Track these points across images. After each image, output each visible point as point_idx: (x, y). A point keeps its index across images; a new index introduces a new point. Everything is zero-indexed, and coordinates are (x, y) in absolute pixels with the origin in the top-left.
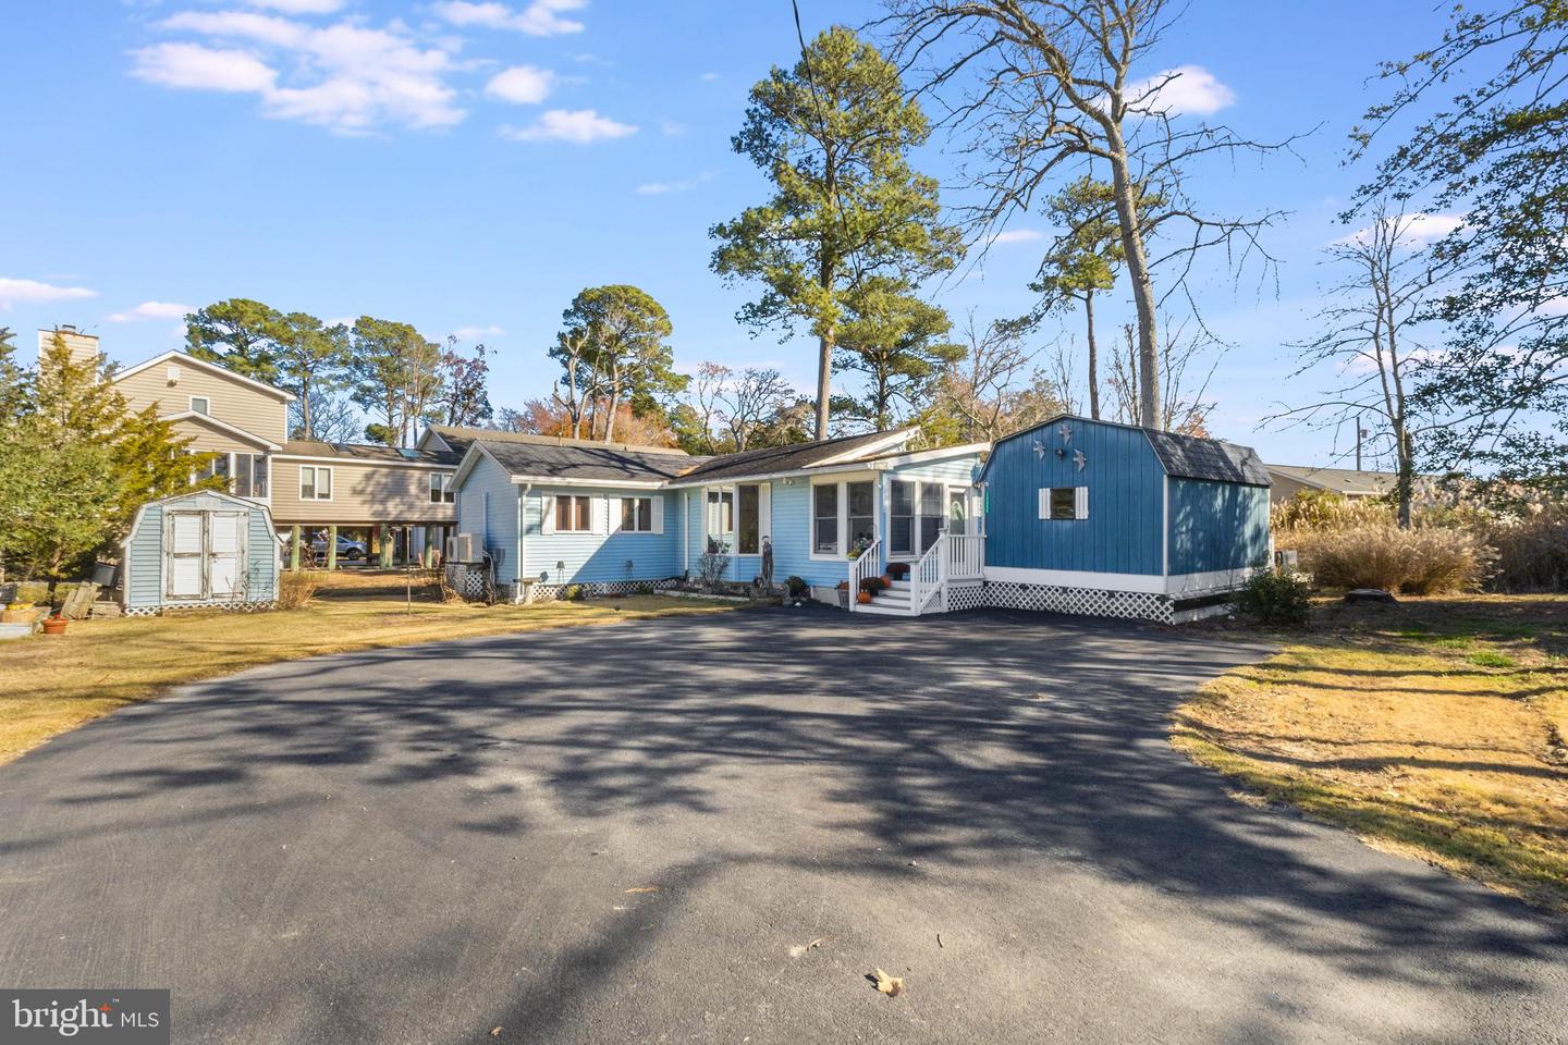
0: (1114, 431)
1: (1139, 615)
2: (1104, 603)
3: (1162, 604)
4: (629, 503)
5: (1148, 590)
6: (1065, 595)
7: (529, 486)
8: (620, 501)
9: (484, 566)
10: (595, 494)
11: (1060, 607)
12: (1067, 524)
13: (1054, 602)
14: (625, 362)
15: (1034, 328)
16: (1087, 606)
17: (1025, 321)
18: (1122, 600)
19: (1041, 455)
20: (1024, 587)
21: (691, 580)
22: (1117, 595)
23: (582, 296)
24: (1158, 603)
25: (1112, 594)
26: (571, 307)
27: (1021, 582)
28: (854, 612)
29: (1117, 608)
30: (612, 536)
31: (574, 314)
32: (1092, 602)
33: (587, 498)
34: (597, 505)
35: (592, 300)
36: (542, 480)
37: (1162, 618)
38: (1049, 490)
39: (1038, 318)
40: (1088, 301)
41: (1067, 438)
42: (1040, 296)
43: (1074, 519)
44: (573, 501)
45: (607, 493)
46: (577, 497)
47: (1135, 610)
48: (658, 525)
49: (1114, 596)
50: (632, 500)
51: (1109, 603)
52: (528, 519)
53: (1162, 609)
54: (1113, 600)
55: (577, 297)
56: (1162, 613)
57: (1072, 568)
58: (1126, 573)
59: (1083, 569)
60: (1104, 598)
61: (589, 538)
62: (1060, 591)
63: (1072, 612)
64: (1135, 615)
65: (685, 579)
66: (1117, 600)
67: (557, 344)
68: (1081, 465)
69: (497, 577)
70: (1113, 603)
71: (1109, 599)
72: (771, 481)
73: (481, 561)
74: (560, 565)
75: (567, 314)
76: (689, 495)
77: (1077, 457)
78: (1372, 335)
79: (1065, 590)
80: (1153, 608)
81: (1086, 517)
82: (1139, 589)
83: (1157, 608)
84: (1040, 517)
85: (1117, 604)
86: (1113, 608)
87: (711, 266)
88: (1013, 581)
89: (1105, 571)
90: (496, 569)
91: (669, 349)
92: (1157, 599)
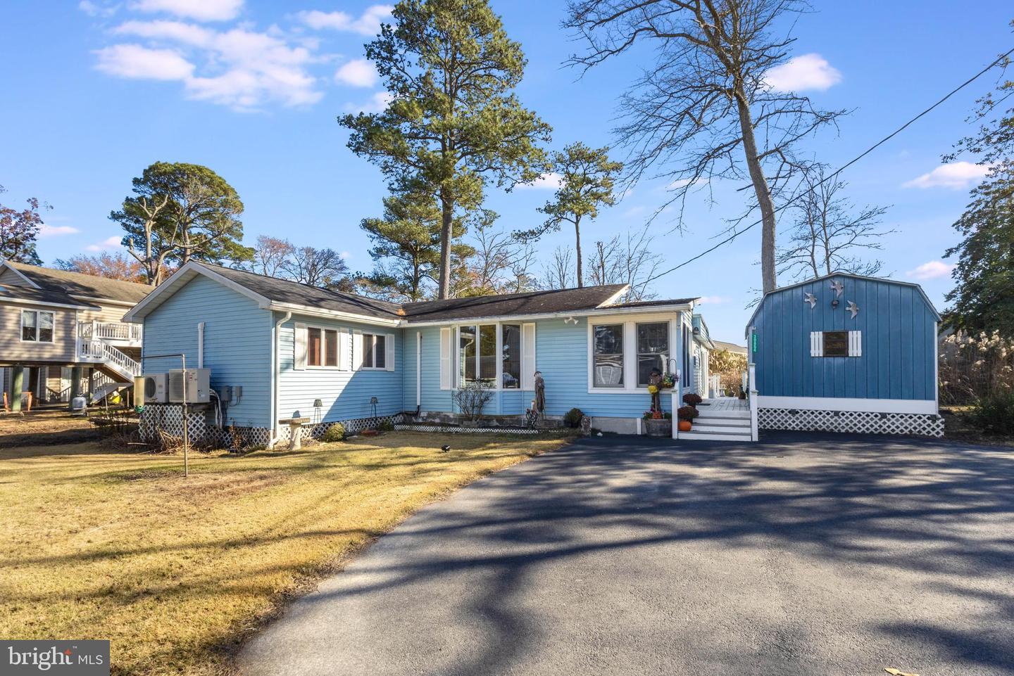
0: (886, 287)
1: (911, 431)
2: (876, 423)
3: (934, 422)
4: (368, 338)
5: (920, 412)
6: (836, 418)
7: (290, 315)
8: (362, 336)
9: (208, 408)
10: (342, 329)
11: (832, 427)
12: (839, 361)
13: (823, 424)
14: (194, 231)
15: (537, 239)
16: (860, 425)
17: (532, 233)
18: (893, 420)
19: (813, 305)
20: (794, 412)
21: (423, 414)
22: (889, 417)
23: (151, 168)
24: (929, 422)
25: (884, 416)
26: (140, 176)
27: (790, 408)
28: (678, 439)
29: (889, 427)
30: (358, 372)
31: (144, 182)
32: (864, 422)
33: (335, 332)
34: (343, 338)
35: (165, 173)
36: (300, 309)
37: (933, 433)
38: (821, 333)
39: (541, 232)
40: (577, 223)
41: (839, 291)
42: (547, 217)
43: (848, 356)
44: (323, 333)
45: (352, 326)
46: (325, 330)
47: (906, 428)
48: (390, 364)
49: (886, 417)
50: (371, 336)
51: (880, 423)
52: (282, 353)
53: (934, 426)
54: (885, 420)
55: (147, 168)
56: (933, 429)
57: (845, 396)
58: (898, 398)
59: (856, 396)
60: (876, 419)
61: (336, 374)
62: (832, 414)
63: (843, 431)
64: (906, 431)
65: (416, 414)
66: (889, 420)
67: (119, 208)
68: (854, 314)
69: (225, 419)
70: (885, 423)
71: (880, 420)
72: (536, 321)
73: (208, 400)
74: (317, 403)
75: (136, 181)
76: (421, 334)
77: (850, 307)
78: (810, 254)
79: (836, 413)
80: (925, 425)
81: (860, 355)
82: (911, 411)
83: (929, 425)
84: (812, 355)
85: (889, 423)
86: (885, 427)
87: (349, 145)
88: (783, 408)
89: (878, 398)
90: (224, 410)
91: (239, 225)
92: (928, 418)
